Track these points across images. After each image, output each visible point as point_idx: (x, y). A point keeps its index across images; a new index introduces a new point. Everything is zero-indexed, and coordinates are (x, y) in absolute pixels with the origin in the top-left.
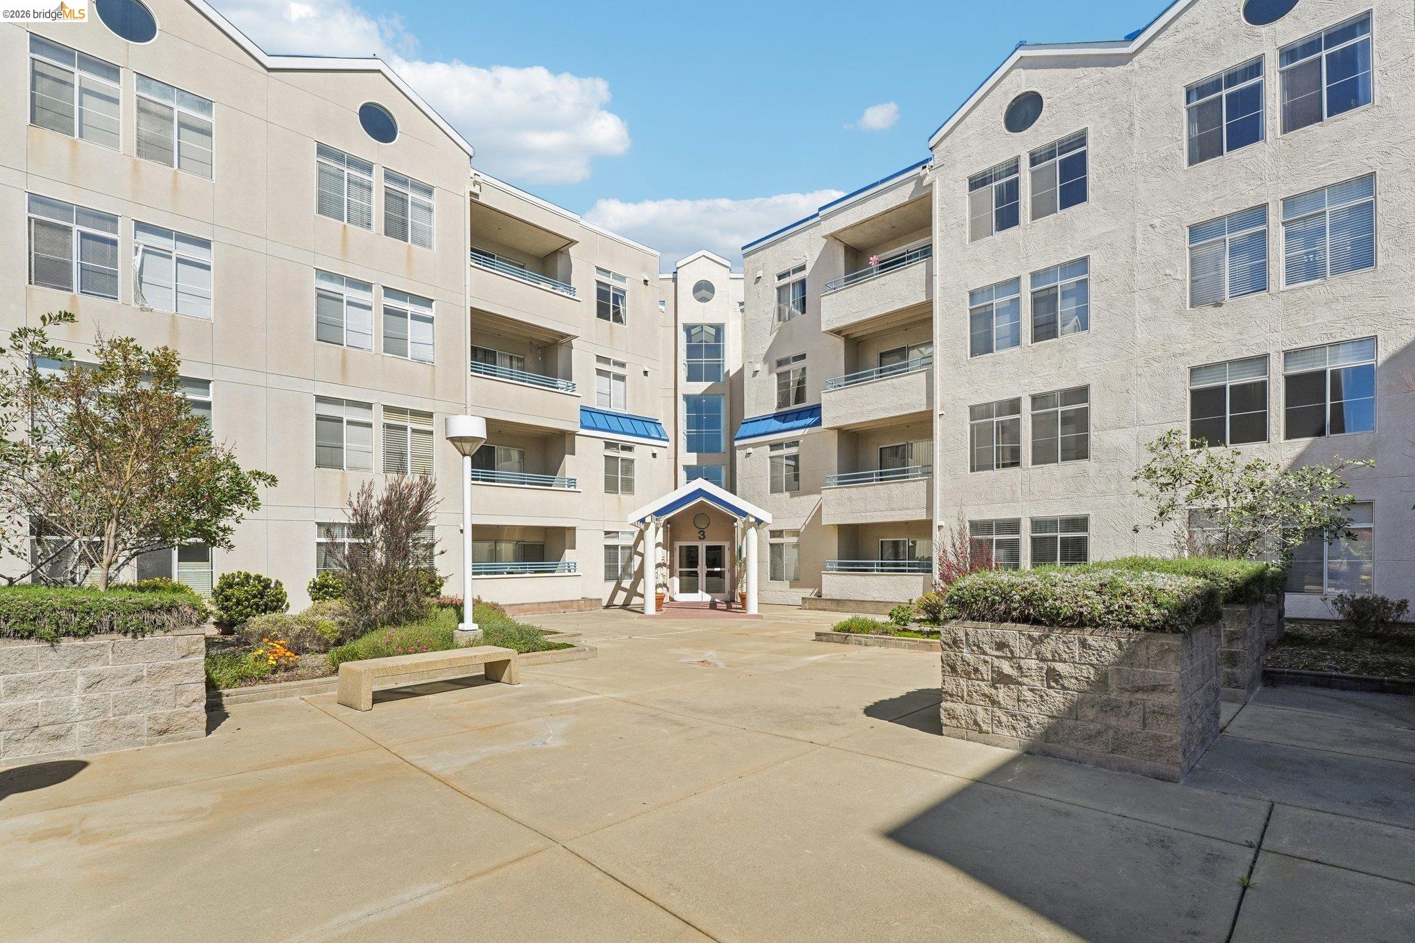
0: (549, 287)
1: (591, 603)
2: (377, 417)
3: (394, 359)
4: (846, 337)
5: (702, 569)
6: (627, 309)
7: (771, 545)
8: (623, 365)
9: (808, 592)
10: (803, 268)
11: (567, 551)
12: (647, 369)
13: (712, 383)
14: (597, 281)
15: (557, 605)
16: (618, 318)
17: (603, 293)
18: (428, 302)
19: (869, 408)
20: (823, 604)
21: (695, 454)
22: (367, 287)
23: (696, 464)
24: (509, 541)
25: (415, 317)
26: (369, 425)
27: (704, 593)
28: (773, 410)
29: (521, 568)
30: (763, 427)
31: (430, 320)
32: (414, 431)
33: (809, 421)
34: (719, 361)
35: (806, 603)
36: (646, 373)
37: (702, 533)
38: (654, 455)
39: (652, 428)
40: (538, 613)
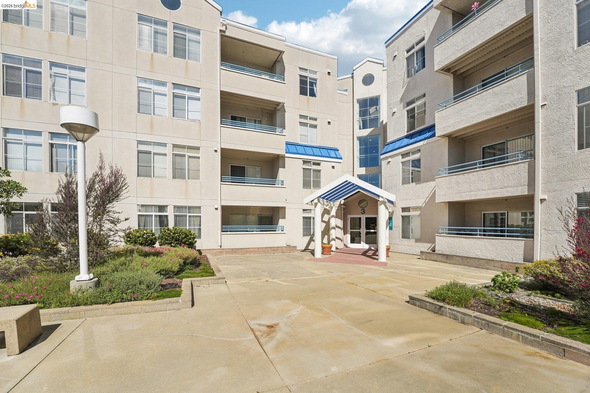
0: (267, 77)
1: (291, 248)
2: (168, 150)
3: (178, 120)
4: (455, 73)
5: (363, 230)
6: (317, 89)
7: (403, 217)
8: (316, 119)
9: (426, 247)
10: (423, 39)
11: (280, 220)
12: (330, 121)
13: (373, 129)
14: (299, 75)
15: (269, 249)
16: (313, 94)
17: (303, 81)
18: (197, 89)
19: (472, 115)
20: (435, 257)
21: (364, 168)
22: (164, 84)
23: (364, 173)
24: (253, 215)
25: (189, 98)
26: (165, 155)
27: (364, 244)
28: (406, 134)
29: (256, 229)
30: (398, 145)
31: (198, 99)
32: (189, 157)
33: (428, 134)
34: (378, 116)
35: (423, 255)
36: (329, 123)
37: (363, 210)
38: (333, 167)
39: (332, 154)
40: (258, 254)
